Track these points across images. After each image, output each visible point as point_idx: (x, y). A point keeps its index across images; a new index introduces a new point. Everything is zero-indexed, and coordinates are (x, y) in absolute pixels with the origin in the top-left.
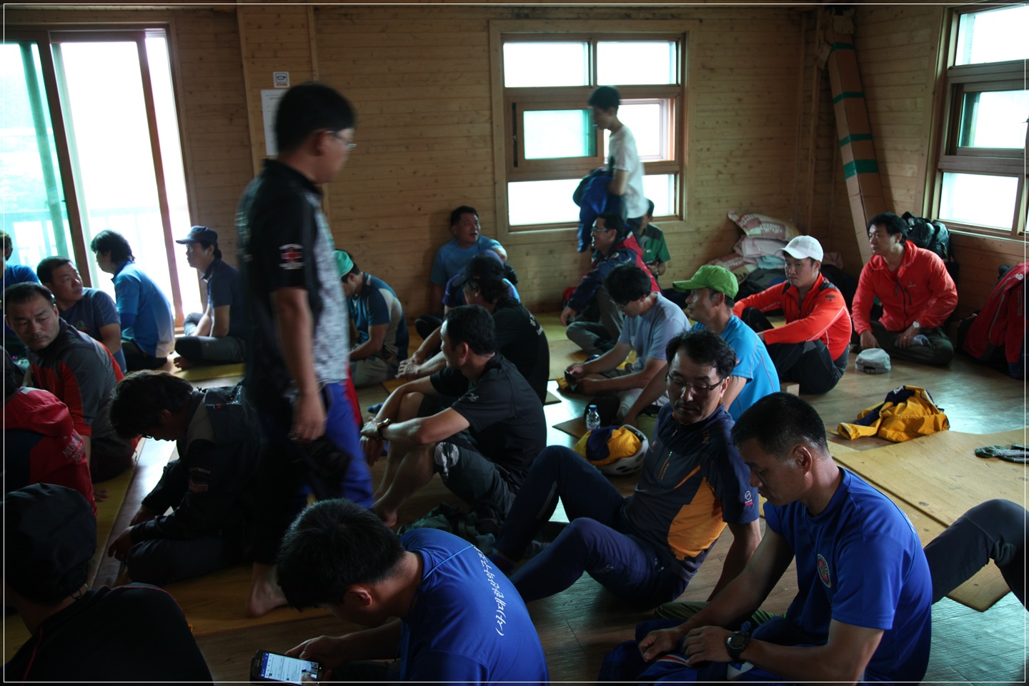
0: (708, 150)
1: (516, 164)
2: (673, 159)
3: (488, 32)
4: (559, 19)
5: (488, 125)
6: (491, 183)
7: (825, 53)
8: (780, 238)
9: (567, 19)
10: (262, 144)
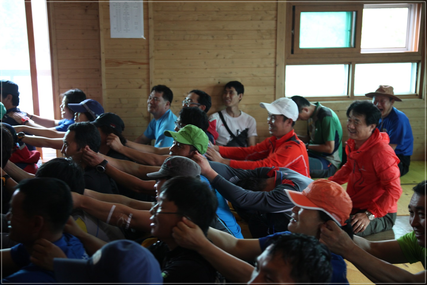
1: (292, 52)
2: (417, 51)
5: (273, 22)
6: (273, 65)
10: (108, 29)
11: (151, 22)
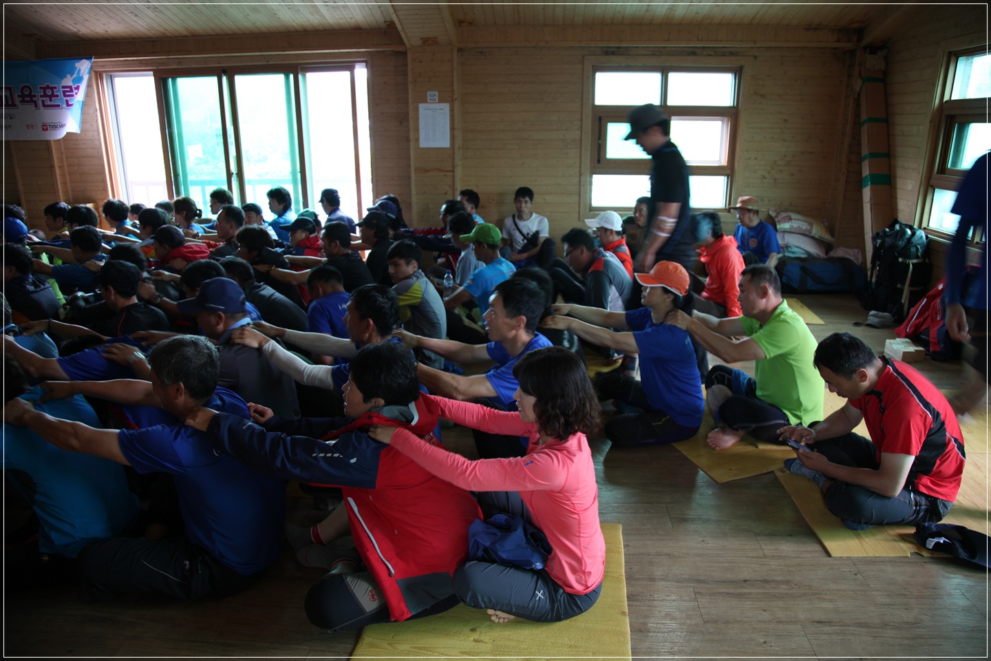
0: (756, 159)
1: (599, 161)
2: (726, 165)
3: (583, 64)
4: (638, 55)
5: (579, 132)
6: (578, 174)
7: (858, 85)
8: (807, 233)
9: (645, 55)
10: (417, 140)
11: (457, 133)
